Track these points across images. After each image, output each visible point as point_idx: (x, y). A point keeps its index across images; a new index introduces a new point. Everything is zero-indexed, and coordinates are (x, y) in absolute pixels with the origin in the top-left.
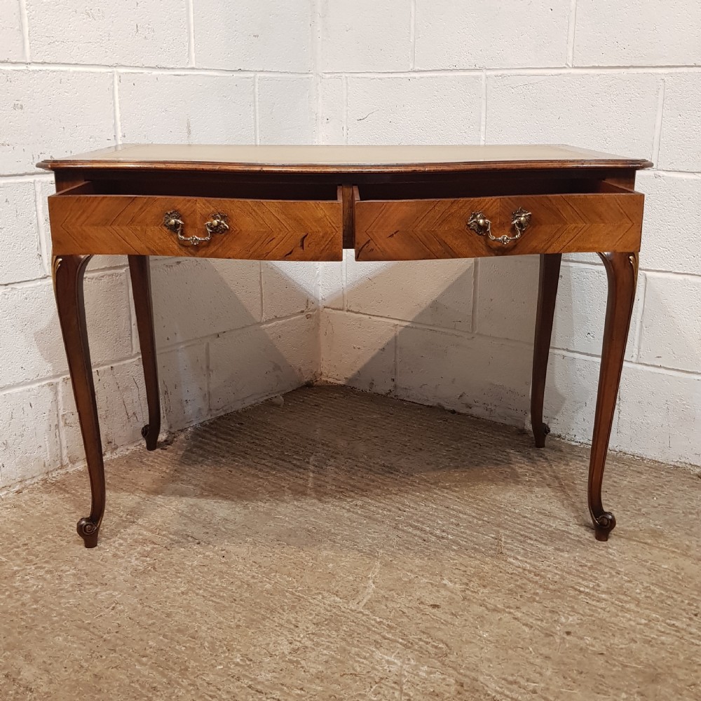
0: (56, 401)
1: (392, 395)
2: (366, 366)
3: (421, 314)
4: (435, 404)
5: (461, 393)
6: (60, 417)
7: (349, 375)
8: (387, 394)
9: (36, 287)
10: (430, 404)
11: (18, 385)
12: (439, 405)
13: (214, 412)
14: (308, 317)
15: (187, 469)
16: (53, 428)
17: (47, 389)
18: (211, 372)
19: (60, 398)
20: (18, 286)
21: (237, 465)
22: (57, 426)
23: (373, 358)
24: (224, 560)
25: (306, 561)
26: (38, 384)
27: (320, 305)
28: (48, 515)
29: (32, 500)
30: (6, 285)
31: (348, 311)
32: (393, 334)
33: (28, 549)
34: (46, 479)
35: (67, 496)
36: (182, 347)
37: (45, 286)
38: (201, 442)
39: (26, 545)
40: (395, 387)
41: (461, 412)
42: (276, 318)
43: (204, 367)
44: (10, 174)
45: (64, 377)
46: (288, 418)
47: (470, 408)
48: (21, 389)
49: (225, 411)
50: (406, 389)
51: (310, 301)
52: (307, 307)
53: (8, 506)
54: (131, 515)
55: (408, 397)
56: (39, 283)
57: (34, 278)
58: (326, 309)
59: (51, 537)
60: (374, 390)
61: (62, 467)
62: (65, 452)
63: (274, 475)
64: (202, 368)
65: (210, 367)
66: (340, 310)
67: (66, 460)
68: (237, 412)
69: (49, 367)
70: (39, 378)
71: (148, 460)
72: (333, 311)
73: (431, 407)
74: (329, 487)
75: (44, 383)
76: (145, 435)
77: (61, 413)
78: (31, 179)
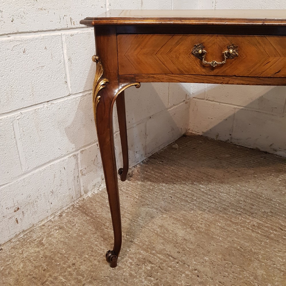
0: (77, 164)
1: (229, 142)
2: (215, 127)
3: (251, 103)
4: (254, 148)
5: (271, 143)
6: (79, 171)
7: (205, 131)
8: (226, 141)
9: (64, 101)
10: (251, 148)
11: (57, 158)
12: (257, 148)
13: (147, 155)
14: (186, 103)
15: (147, 196)
16: (76, 177)
17: (73, 158)
18: (147, 136)
19: (79, 161)
20: (55, 102)
21: (173, 193)
22: (78, 176)
23: (219, 124)
24: (199, 279)
25: (252, 281)
26: (67, 157)
27: (191, 96)
28: (81, 236)
29: (69, 222)
30: (48, 102)
31: (207, 100)
32: (232, 113)
33: (76, 269)
34: (73, 205)
35: (88, 218)
36: (135, 125)
37: (70, 100)
38: (146, 175)
39: (74, 264)
40: (231, 138)
41: (270, 152)
42: (174, 105)
43: (144, 134)
44: (46, 29)
45: (81, 150)
46: (184, 157)
47: (276, 151)
48: (59, 161)
49: (152, 153)
50: (238, 139)
51: (187, 95)
52: (186, 98)
53: (56, 228)
54: (129, 235)
55: (239, 143)
56: (66, 99)
57: (63, 96)
58: (194, 98)
59: (87, 256)
60: (218, 139)
61: (81, 196)
62: (82, 188)
63: (195, 200)
64: (143, 135)
65: (147, 134)
66: (202, 99)
67: (83, 193)
68: (157, 153)
69: (73, 146)
70: (68, 153)
71: (124, 189)
72: (198, 100)
73: (252, 149)
74: (231, 210)
75: (71, 155)
76: (121, 174)
77: (80, 169)
78: (59, 33)
